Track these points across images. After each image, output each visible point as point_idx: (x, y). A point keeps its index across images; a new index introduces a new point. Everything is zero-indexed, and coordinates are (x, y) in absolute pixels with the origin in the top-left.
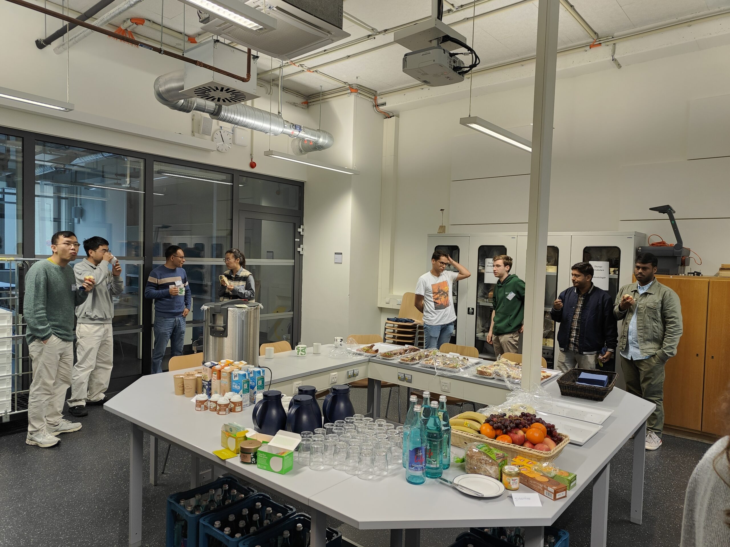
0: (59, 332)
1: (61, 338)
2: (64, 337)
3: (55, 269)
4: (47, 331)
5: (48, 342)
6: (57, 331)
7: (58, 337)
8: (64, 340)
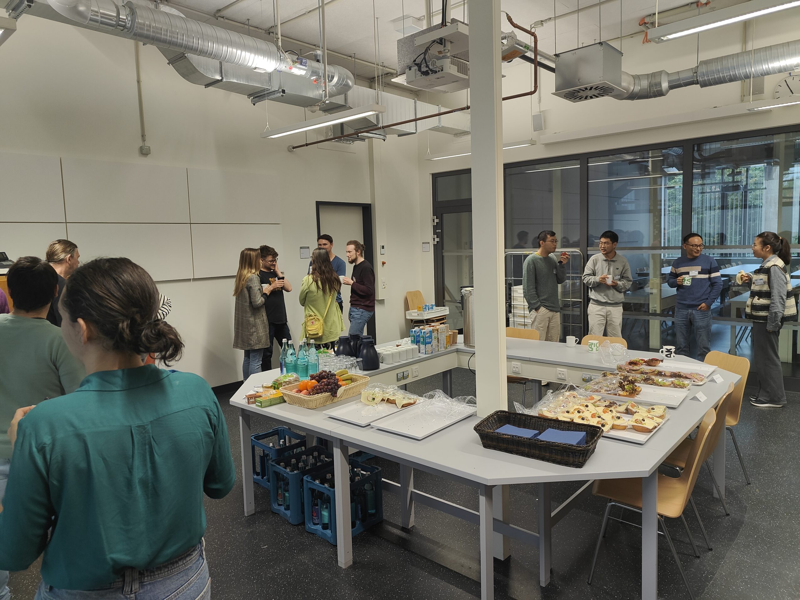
0: (546, 304)
1: (548, 309)
2: (550, 308)
3: (540, 259)
4: (537, 304)
5: (539, 312)
6: (545, 304)
7: (546, 309)
8: (551, 311)
